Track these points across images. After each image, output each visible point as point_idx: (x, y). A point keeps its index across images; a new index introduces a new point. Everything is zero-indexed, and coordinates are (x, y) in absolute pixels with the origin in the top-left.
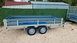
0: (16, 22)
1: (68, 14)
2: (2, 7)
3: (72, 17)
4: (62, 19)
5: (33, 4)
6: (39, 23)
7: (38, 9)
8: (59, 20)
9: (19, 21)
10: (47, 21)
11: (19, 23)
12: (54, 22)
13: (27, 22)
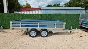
0: (19, 24)
1: (80, 19)
2: (14, 13)
3: (84, 23)
4: (65, 23)
5: (42, 10)
6: (40, 26)
7: (46, 14)
8: (61, 24)
9: (22, 24)
10: (47, 25)
11: (21, 25)
12: (56, 26)
13: (28, 24)
